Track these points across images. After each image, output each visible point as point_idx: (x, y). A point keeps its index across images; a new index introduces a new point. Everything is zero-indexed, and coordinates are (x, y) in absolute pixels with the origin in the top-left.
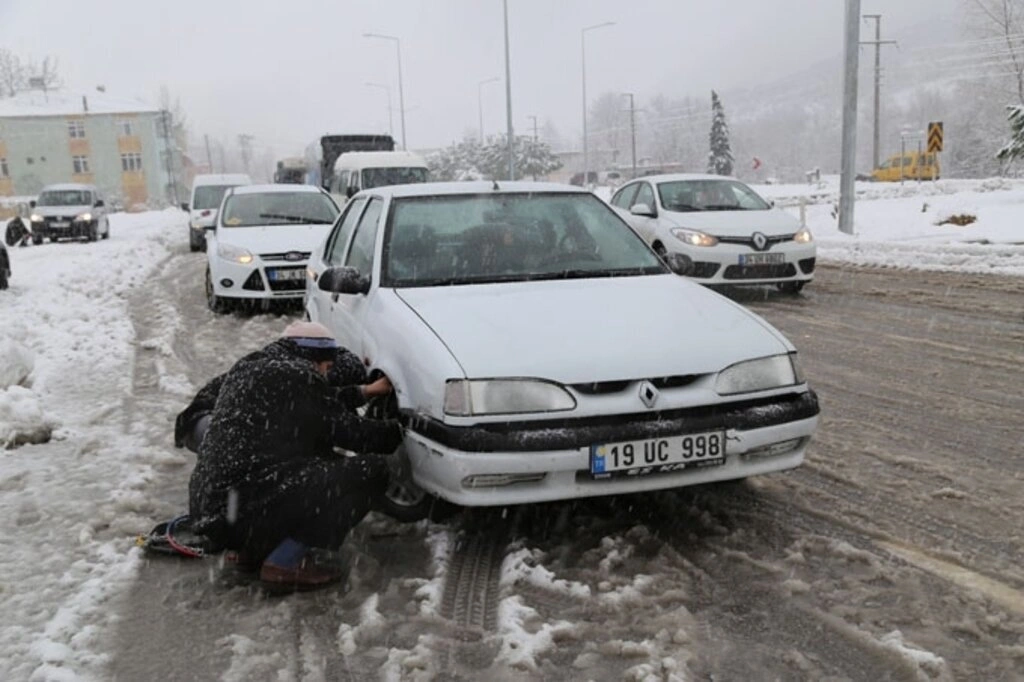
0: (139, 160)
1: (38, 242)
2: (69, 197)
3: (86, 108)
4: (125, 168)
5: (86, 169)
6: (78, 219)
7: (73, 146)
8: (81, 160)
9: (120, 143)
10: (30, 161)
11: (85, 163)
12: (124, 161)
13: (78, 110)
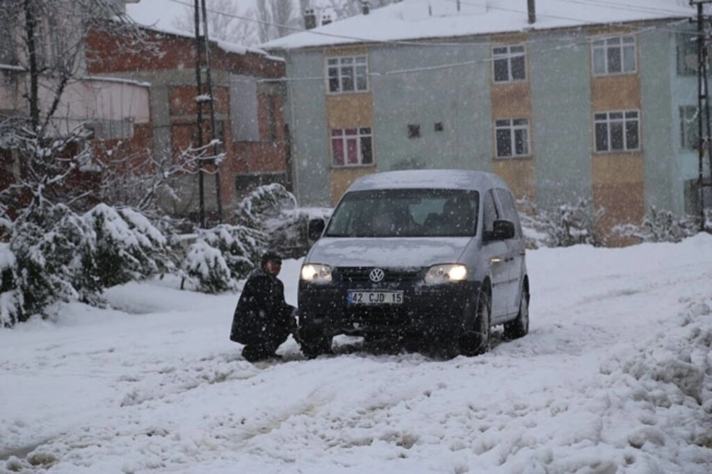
0: (633, 129)
1: (316, 347)
2: (419, 212)
3: (532, 19)
4: (601, 146)
5: (519, 148)
6: (432, 279)
7: (497, 100)
8: (513, 128)
9: (597, 90)
10: (414, 132)
11: (518, 133)
12: (600, 130)
13: (517, 22)
